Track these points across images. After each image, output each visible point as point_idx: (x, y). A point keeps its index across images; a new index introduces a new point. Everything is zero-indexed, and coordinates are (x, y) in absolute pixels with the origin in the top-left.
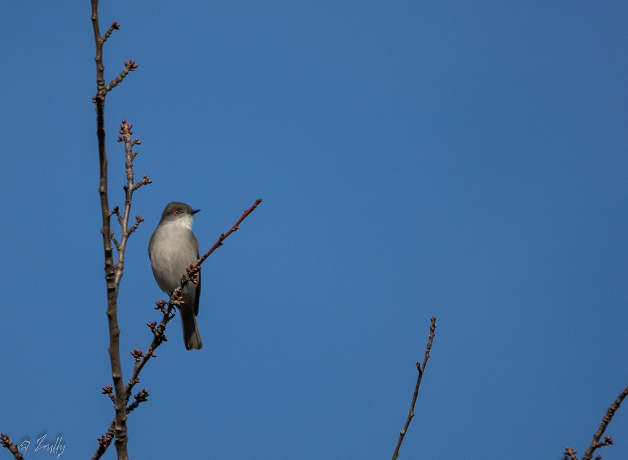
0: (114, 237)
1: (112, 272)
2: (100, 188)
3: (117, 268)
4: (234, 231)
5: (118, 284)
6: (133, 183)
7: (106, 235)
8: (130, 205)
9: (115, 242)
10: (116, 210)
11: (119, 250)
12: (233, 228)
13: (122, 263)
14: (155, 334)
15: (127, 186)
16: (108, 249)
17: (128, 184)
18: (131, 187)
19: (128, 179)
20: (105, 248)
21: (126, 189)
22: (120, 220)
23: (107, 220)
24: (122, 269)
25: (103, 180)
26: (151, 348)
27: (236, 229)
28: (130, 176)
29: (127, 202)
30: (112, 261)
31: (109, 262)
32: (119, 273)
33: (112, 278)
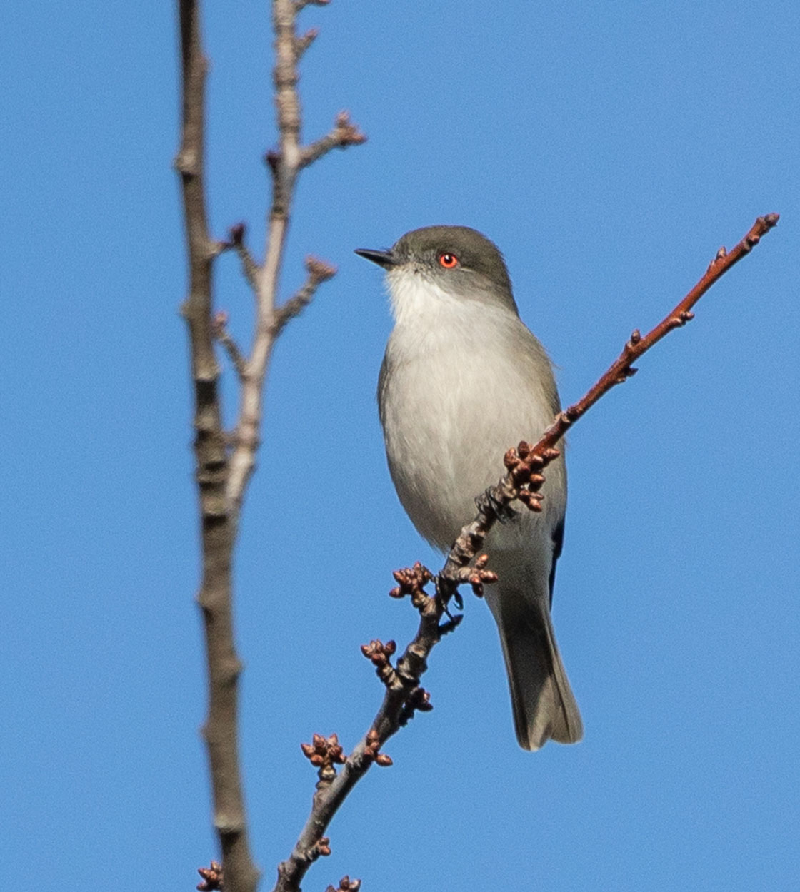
0: (229, 333)
1: (216, 457)
2: (179, 160)
3: (236, 443)
4: (678, 325)
5: (239, 501)
6: (298, 141)
7: (201, 326)
8: (286, 221)
9: (233, 351)
10: (238, 237)
11: (244, 379)
12: (674, 314)
13: (256, 424)
14: (389, 685)
15: (276, 151)
16: (205, 375)
17: (281, 145)
18: (292, 154)
19: (283, 127)
20: (195, 370)
21: (274, 162)
22: (250, 272)
23: (202, 272)
24: (254, 446)
25: (192, 129)
26: (374, 734)
27: (685, 319)
28: (290, 117)
29: (278, 211)
30: (217, 415)
31: (208, 422)
32: (241, 460)
33: (217, 477)
